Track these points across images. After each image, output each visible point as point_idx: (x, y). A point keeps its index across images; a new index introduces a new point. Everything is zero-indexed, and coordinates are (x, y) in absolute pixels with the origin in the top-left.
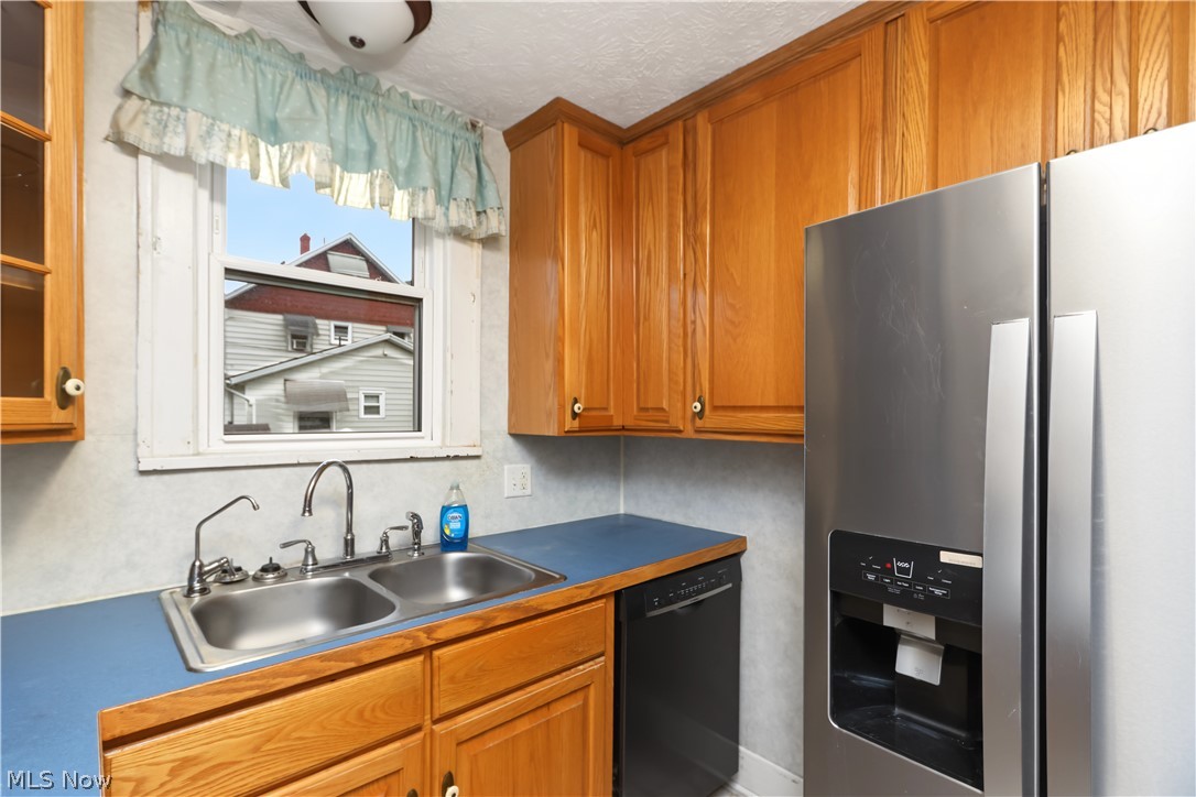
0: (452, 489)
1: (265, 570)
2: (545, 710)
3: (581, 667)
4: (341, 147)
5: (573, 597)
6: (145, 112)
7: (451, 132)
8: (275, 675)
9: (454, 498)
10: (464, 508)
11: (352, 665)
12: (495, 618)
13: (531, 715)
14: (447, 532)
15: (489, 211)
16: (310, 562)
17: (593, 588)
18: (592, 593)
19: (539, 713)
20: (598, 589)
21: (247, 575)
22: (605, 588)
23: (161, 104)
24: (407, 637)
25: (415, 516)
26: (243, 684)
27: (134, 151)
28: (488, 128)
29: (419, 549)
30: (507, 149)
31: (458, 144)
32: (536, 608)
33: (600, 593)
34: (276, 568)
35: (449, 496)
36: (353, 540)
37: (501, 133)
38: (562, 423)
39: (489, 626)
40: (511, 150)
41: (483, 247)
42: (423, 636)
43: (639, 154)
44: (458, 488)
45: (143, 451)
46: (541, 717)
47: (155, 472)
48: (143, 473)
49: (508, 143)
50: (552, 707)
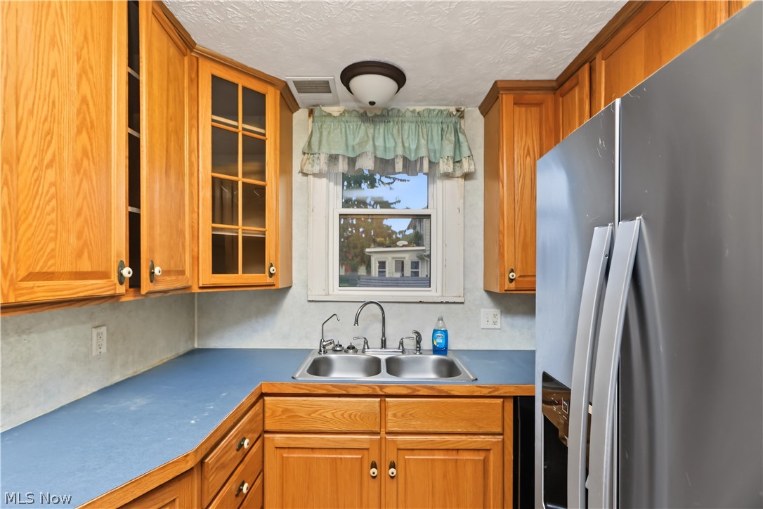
0: (439, 320)
1: (348, 348)
2: (455, 452)
3: (483, 437)
4: (381, 148)
5: (474, 392)
6: (308, 159)
7: (440, 121)
8: (315, 387)
9: (441, 325)
10: (446, 332)
11: (344, 392)
12: (419, 391)
13: (445, 451)
14: (435, 344)
15: (464, 160)
16: (366, 347)
17: (491, 390)
18: (489, 392)
19: (450, 452)
20: (495, 391)
21: (343, 348)
22: (499, 392)
23: (313, 154)
24: (369, 387)
25: (416, 332)
26: (304, 387)
27: (306, 175)
28: (469, 109)
29: (419, 350)
30: (482, 117)
31: (445, 126)
32: (446, 392)
33: (496, 394)
34: (353, 348)
35: (437, 324)
36: (385, 340)
37: (477, 109)
38: (502, 285)
39: (415, 394)
40: (484, 117)
41: (465, 180)
42: (378, 389)
43: (562, 96)
44: (442, 319)
45: (309, 293)
46: (453, 456)
47: (313, 301)
48: (309, 301)
49: (482, 113)
50: (460, 452)
